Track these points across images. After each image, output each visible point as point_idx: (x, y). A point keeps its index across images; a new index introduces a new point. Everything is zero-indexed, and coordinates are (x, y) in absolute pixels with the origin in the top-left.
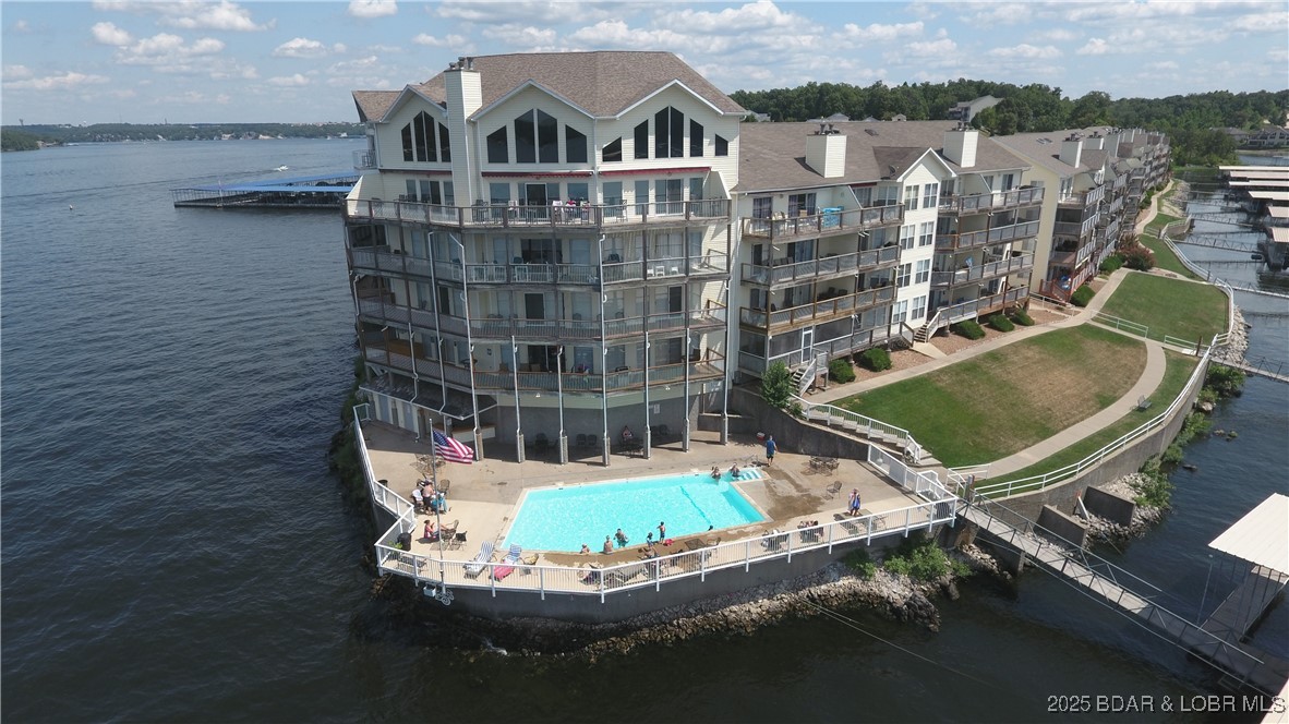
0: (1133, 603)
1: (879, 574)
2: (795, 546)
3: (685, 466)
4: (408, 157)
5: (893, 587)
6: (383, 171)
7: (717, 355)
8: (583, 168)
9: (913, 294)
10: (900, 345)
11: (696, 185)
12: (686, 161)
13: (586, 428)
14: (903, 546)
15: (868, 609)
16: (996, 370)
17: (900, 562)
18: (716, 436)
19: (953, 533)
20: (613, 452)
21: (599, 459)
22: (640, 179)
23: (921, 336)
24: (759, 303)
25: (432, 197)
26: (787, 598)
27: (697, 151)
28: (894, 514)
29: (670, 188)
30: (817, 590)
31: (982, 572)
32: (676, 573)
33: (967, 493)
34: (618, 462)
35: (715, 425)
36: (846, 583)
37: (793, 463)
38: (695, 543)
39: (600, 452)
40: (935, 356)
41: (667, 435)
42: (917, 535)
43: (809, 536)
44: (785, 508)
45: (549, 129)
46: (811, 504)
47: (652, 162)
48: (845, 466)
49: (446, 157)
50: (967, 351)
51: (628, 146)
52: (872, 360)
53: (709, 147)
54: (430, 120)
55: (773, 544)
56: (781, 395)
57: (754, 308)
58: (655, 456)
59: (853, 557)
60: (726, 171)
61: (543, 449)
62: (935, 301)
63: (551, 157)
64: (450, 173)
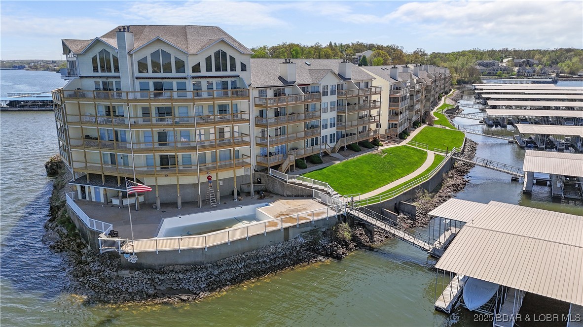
4: (96, 71)
6: (81, 77)
8: (183, 75)
9: (329, 132)
12: (228, 73)
22: (209, 81)
23: (334, 150)
27: (233, 69)
35: (248, 189)
40: (340, 158)
45: (167, 58)
47: (214, 73)
51: (203, 66)
52: (315, 160)
53: (238, 68)
54: (107, 54)
62: (340, 136)
63: (168, 70)
64: (120, 77)
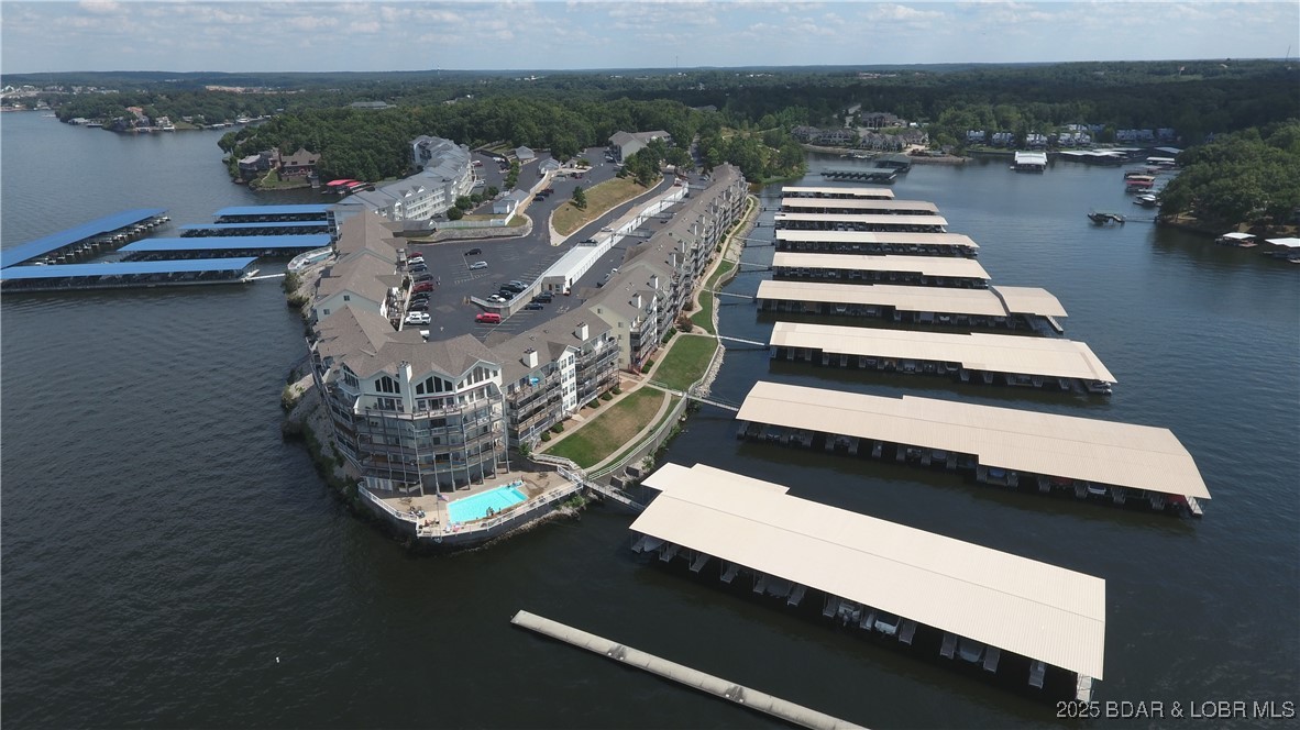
0: (627, 501)
1: (563, 507)
2: (538, 505)
3: (498, 485)
4: (379, 390)
5: (567, 511)
6: (366, 395)
7: (502, 442)
8: (451, 393)
9: (569, 399)
10: (568, 418)
11: (488, 388)
12: (485, 382)
13: (459, 477)
14: (570, 498)
15: (561, 518)
16: (602, 423)
17: (569, 503)
18: (505, 470)
19: (585, 490)
20: (472, 482)
21: (466, 487)
22: (471, 393)
23: (575, 412)
24: (515, 422)
25: (391, 405)
26: (538, 520)
27: (488, 377)
28: (566, 489)
29: (480, 391)
30: (545, 516)
31: (593, 501)
32: (506, 519)
33: (587, 479)
34: (473, 487)
35: (504, 466)
36: (554, 512)
37: (534, 476)
38: (509, 510)
39: (467, 484)
40: (581, 420)
41: (488, 473)
42: (573, 494)
43: (542, 501)
44: (533, 493)
45: (438, 381)
46: (541, 490)
47: (474, 385)
48: (550, 474)
49: (398, 391)
50: (594, 414)
51: (465, 382)
52: (557, 429)
53: (491, 374)
54: (390, 380)
55: (532, 505)
56: (526, 453)
57: (512, 423)
58: (486, 482)
59: (555, 504)
60: (497, 381)
61: (446, 488)
62: (580, 396)
63: (439, 390)
64: (399, 397)
